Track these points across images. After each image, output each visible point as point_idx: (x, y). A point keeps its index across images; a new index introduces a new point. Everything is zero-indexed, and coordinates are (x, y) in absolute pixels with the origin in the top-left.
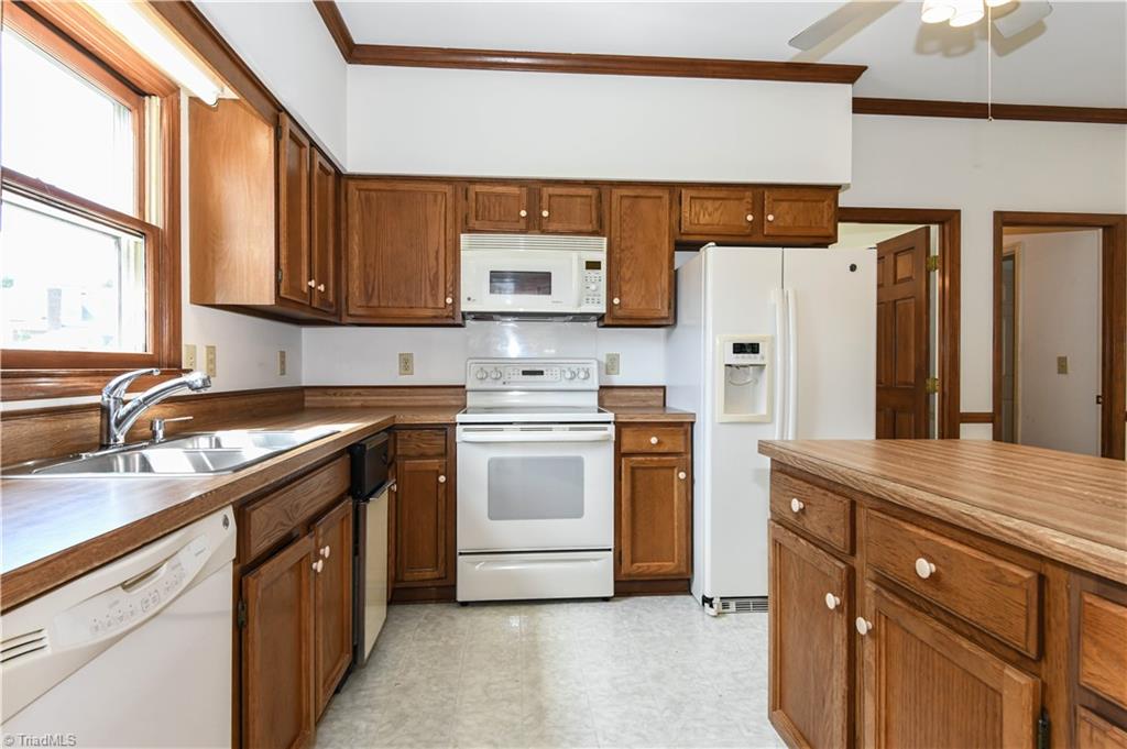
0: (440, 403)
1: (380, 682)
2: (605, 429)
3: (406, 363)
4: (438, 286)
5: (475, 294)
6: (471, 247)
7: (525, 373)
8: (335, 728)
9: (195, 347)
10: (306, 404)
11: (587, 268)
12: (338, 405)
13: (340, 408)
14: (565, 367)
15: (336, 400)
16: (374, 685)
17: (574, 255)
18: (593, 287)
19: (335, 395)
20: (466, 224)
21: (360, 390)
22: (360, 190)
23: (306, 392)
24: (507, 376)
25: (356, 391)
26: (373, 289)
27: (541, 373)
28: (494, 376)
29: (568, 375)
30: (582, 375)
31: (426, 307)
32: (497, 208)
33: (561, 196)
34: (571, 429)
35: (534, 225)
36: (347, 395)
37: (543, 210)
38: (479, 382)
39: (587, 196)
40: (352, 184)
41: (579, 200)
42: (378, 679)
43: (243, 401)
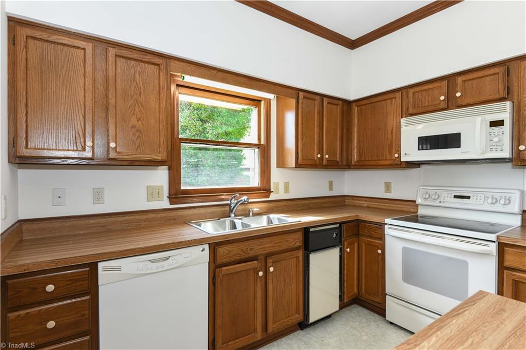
0: (404, 209)
1: (319, 335)
2: (488, 246)
3: (388, 187)
4: (392, 147)
5: (410, 151)
6: (407, 125)
7: (456, 197)
8: (287, 342)
9: (278, 183)
10: (346, 203)
11: (491, 126)
12: (358, 205)
13: (359, 206)
14: (490, 195)
15: (357, 202)
16: (316, 335)
17: (479, 119)
18: (496, 139)
19: (356, 200)
20: (408, 111)
21: (366, 199)
22: (357, 106)
23: (346, 198)
24: (442, 198)
25: (364, 199)
26: (363, 152)
27: (469, 197)
28: (434, 197)
29: (490, 201)
30: (502, 201)
31: (386, 160)
32: (427, 98)
33: (472, 79)
34: (458, 240)
35: (451, 104)
36: (362, 201)
37: (457, 92)
38: (423, 200)
39: (494, 74)
40: (354, 104)
41: (488, 78)
42: (320, 334)
43: (304, 202)
